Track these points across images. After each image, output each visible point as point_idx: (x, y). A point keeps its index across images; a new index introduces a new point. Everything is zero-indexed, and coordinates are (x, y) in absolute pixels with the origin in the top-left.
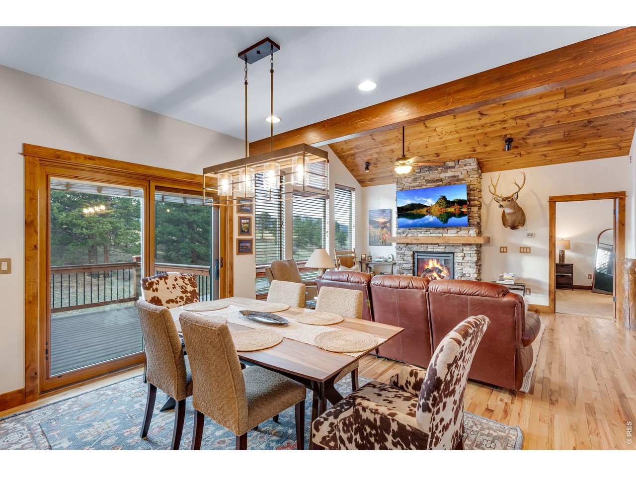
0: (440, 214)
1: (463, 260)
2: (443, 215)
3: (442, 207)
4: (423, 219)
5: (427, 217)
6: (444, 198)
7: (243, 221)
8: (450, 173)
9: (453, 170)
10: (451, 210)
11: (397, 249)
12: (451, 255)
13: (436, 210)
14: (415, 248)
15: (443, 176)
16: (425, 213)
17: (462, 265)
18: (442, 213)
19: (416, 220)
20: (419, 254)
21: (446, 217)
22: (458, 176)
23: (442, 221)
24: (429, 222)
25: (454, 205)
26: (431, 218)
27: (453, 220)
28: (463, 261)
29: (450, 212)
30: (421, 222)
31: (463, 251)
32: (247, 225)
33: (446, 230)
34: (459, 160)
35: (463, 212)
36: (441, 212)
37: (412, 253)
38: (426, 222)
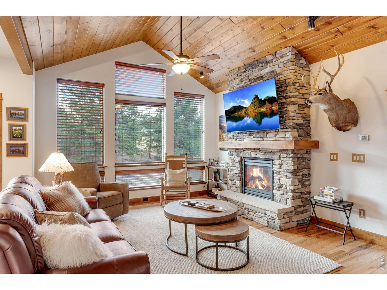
0: (255, 115)
1: (280, 168)
2: (257, 115)
3: (256, 107)
4: (243, 121)
5: (245, 119)
6: (257, 97)
7: (14, 128)
8: (268, 69)
9: (272, 64)
10: (263, 109)
11: (229, 154)
12: (271, 162)
13: (251, 111)
14: (243, 154)
15: (263, 72)
16: (244, 115)
17: (280, 174)
18: (257, 114)
19: (238, 123)
20: (246, 160)
21: (260, 118)
22: (275, 70)
23: (257, 122)
24: (248, 124)
25: (265, 104)
26: (248, 120)
27: (266, 121)
28: (280, 170)
29: (263, 112)
30: (242, 125)
31: (280, 157)
32: (20, 132)
33: (266, 134)
34: (276, 53)
35: (273, 110)
36: (256, 112)
37: (239, 158)
38: (245, 124)
